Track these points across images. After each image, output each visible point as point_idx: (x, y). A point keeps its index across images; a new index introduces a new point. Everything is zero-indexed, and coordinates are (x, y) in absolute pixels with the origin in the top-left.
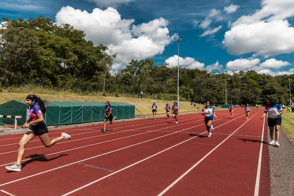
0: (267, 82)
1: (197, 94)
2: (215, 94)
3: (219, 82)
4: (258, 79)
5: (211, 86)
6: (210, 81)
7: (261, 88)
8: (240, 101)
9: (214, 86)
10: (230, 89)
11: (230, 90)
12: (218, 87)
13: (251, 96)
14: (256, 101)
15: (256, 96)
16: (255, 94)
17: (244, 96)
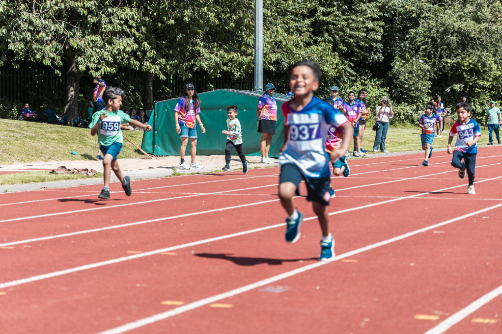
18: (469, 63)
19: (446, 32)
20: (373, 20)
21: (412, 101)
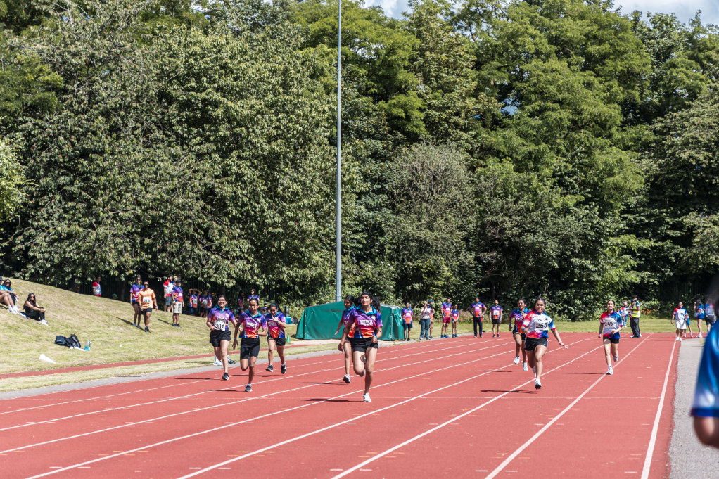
0: (693, 95)
1: (59, 187)
2: (235, 198)
3: (274, 72)
4: (621, 66)
5: (201, 118)
6: (190, 67)
7: (643, 147)
8: (462, 271)
9: (230, 119)
10: (379, 145)
11: (375, 155)
12: (267, 123)
13: (555, 224)
14: (596, 266)
15: (598, 223)
16: (590, 205)
17: (502, 222)
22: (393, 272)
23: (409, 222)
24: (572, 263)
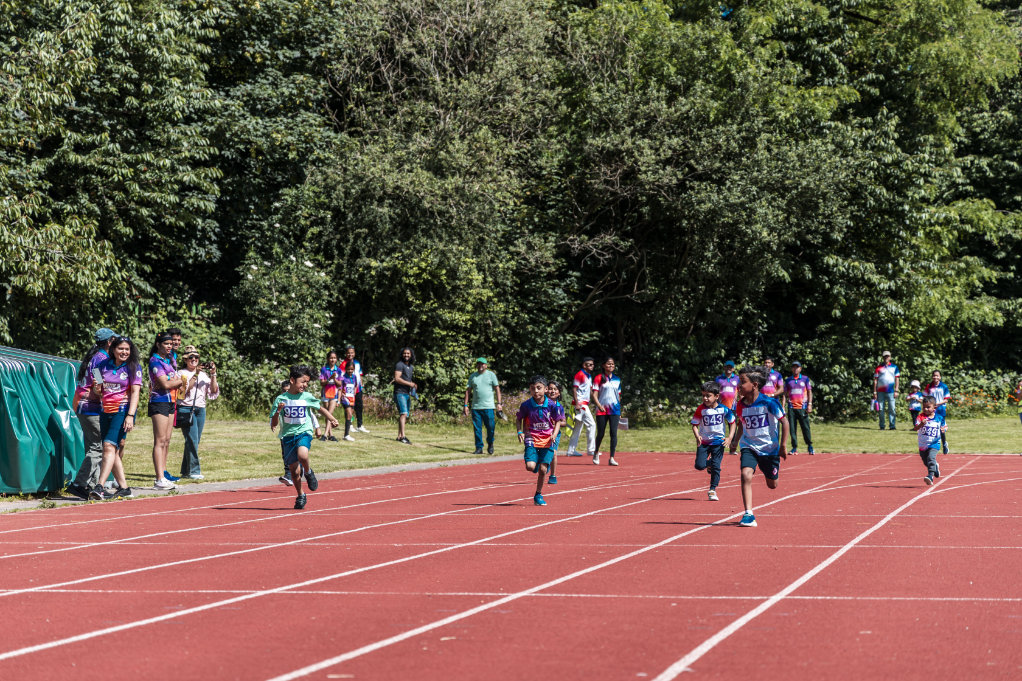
8: (523, 284)
13: (776, 158)
14: (891, 278)
15: (897, 163)
16: (873, 116)
17: (630, 153)
18: (420, 268)
19: (366, 195)
20: (196, 164)
21: (288, 356)
22: (326, 287)
23: (376, 149)
24: (827, 270)
